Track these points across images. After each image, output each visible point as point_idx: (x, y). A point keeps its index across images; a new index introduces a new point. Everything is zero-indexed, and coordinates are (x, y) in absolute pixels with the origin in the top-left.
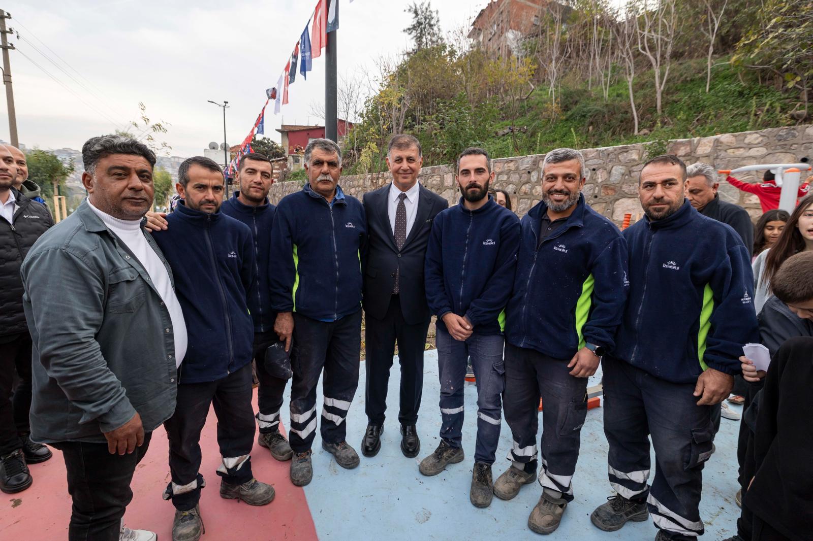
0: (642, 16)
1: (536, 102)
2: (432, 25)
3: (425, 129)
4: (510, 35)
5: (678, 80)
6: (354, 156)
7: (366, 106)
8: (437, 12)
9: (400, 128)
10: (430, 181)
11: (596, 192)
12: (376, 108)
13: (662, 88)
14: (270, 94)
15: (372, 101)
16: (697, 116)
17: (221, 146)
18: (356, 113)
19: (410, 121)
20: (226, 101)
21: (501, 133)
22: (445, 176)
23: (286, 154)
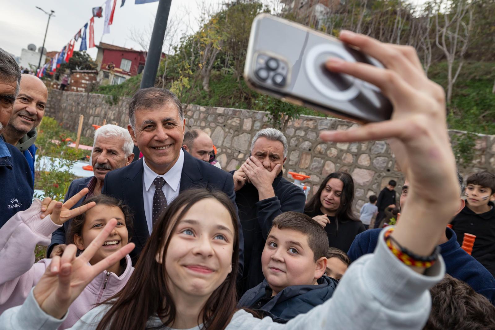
0: (434, 17)
3: (231, 73)
4: (319, 8)
5: (467, 77)
6: (161, 83)
7: (181, 42)
9: (209, 67)
10: (229, 122)
11: (390, 166)
12: (190, 45)
13: (454, 81)
14: (96, 12)
15: (187, 38)
16: (483, 113)
17: (39, 49)
18: (171, 45)
19: (219, 63)
20: (53, 10)
22: (245, 120)
23: (99, 69)
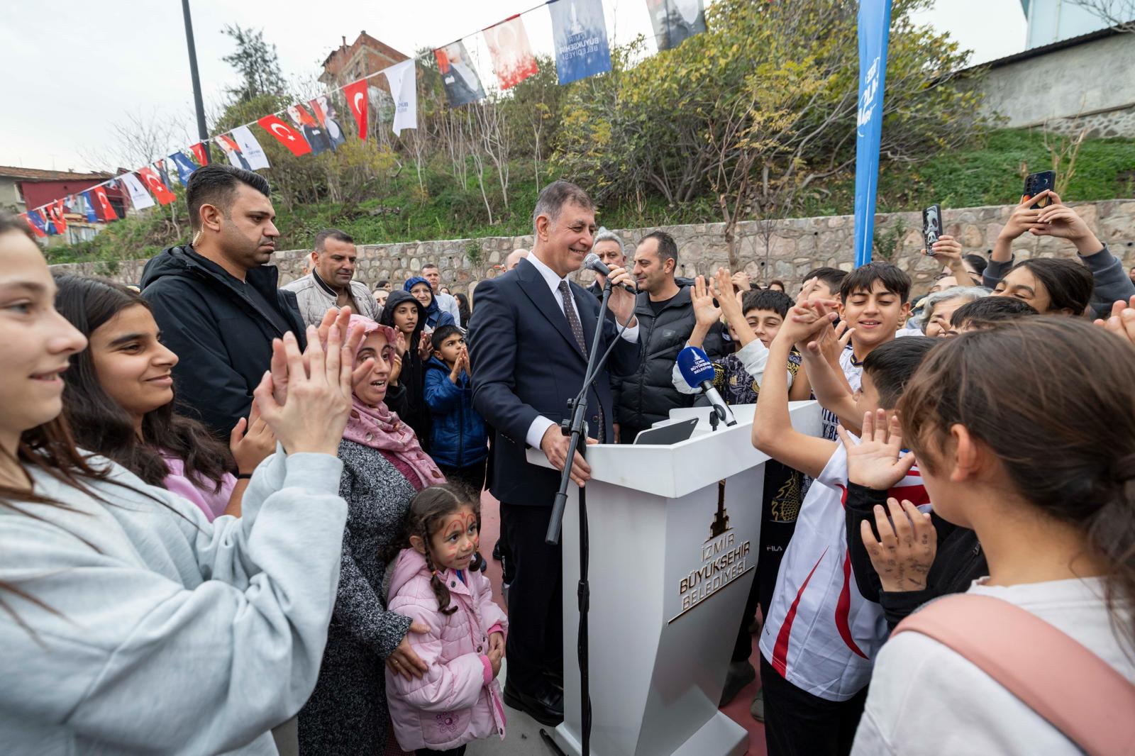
1: (407, 181)
2: (267, 61)
4: (372, 92)
5: (515, 181)
8: (274, 47)
13: (506, 186)
21: (372, 212)
